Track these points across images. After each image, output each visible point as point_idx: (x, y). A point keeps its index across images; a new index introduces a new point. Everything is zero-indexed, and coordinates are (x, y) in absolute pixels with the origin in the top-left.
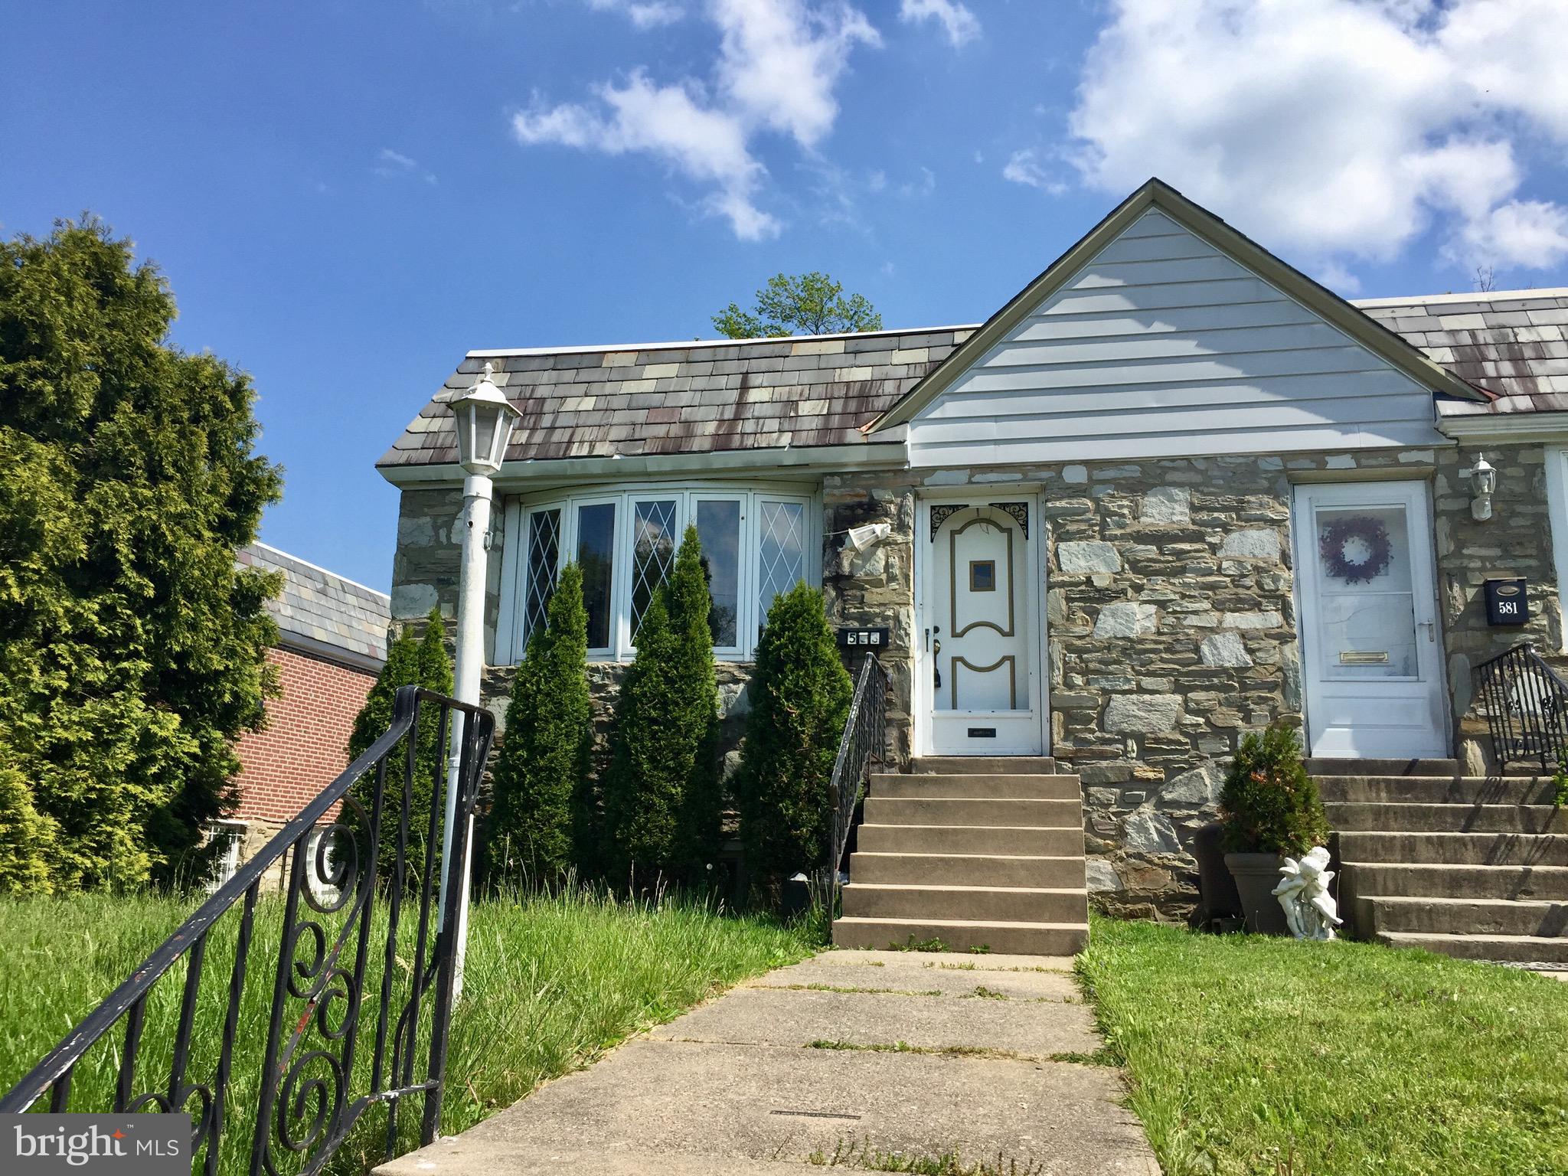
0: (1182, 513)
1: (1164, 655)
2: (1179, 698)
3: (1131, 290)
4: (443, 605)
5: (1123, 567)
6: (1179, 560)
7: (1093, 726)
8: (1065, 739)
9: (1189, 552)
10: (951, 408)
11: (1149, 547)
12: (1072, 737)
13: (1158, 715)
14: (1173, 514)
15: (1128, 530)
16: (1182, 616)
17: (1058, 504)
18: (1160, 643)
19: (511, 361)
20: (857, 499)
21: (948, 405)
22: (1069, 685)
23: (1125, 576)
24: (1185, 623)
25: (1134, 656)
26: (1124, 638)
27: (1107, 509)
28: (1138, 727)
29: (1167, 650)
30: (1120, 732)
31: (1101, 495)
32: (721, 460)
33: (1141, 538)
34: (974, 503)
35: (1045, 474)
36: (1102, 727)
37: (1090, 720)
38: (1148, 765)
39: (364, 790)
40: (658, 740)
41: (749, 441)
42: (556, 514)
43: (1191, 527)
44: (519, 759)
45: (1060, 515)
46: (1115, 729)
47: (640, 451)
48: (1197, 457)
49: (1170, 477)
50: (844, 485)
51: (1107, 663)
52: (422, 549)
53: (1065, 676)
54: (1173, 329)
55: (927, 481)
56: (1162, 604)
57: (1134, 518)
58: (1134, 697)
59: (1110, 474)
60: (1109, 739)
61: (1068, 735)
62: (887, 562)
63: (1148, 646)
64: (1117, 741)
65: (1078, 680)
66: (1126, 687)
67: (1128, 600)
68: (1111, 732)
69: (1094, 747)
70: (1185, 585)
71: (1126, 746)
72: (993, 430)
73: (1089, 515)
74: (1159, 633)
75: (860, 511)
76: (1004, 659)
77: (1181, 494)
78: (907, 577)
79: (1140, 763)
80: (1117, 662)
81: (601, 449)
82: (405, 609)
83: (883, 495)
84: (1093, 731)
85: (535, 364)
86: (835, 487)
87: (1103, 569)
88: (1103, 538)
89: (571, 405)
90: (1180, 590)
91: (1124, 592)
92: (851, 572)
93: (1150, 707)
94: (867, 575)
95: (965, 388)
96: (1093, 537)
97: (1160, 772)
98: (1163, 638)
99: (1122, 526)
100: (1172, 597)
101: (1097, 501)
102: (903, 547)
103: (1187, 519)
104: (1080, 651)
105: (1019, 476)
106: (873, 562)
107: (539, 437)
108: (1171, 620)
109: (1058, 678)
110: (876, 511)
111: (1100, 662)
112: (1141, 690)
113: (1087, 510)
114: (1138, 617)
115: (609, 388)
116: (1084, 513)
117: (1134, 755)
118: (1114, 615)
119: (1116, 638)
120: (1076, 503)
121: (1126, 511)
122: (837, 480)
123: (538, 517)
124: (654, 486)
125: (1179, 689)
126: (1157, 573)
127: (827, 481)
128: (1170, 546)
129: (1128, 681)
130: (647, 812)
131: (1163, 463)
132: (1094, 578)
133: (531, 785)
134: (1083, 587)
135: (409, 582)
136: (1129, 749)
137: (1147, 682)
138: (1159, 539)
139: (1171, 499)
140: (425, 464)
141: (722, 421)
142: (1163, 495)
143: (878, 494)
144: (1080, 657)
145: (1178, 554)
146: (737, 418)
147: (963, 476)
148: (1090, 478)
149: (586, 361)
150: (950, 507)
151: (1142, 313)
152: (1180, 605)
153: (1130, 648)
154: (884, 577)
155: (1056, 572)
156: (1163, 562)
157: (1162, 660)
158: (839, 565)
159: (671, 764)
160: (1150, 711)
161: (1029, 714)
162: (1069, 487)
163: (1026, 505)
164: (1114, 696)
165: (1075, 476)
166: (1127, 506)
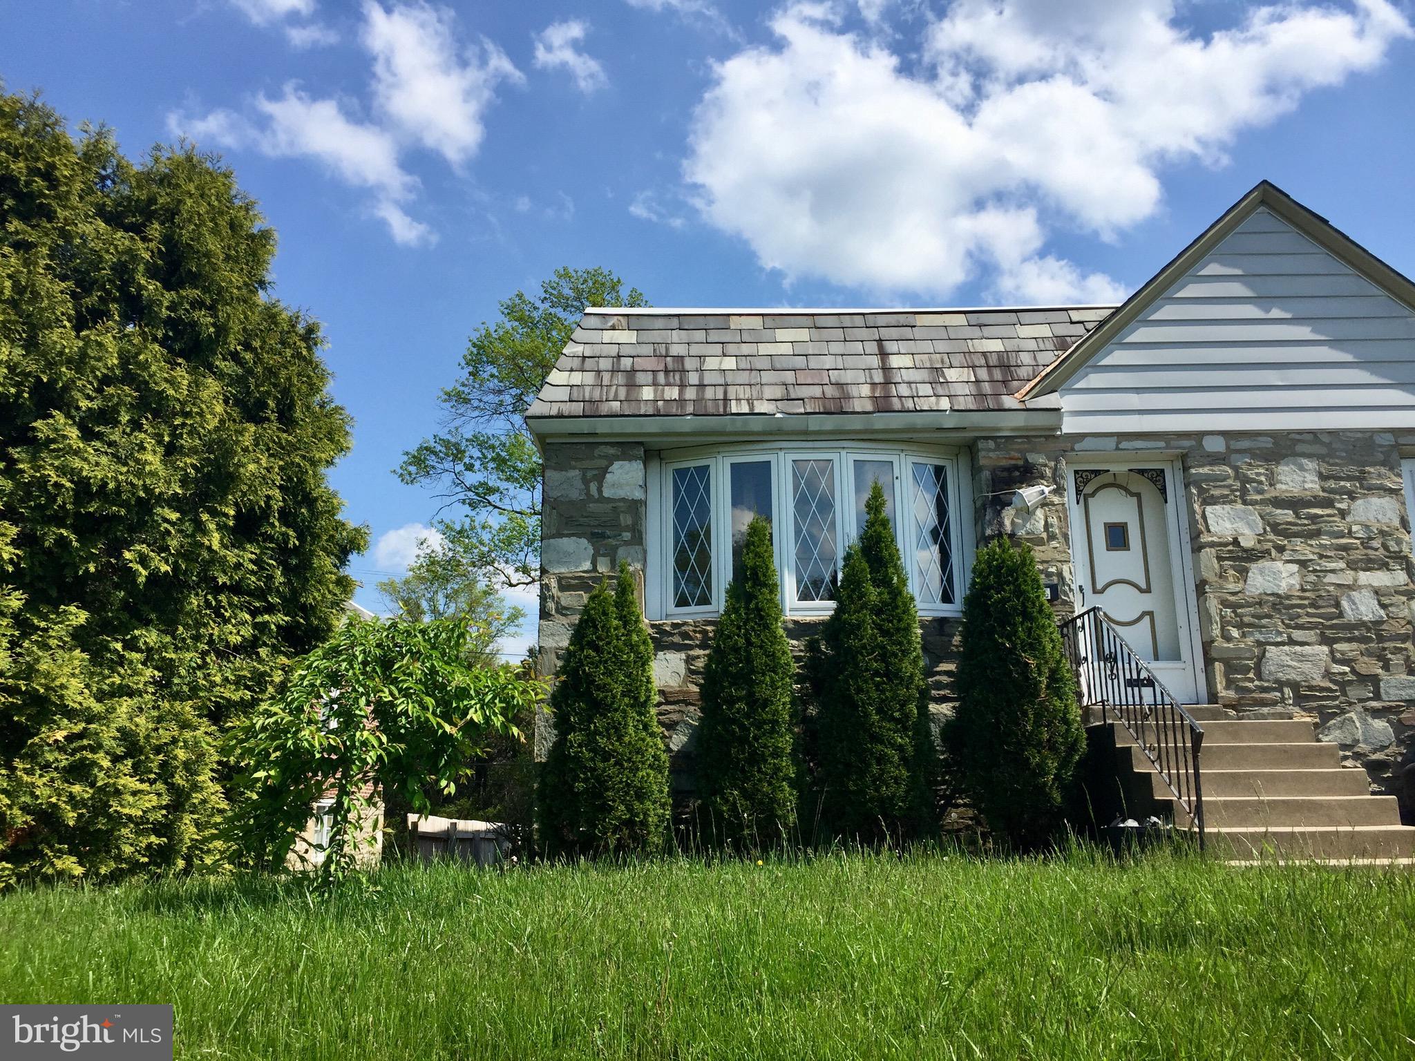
0: (1312, 482)
1: (1309, 610)
2: (1325, 649)
3: (1252, 279)
4: (600, 559)
5: (1265, 529)
6: (1314, 523)
7: (1251, 675)
8: (1227, 688)
9: (1322, 516)
10: (1095, 380)
11: (1286, 511)
12: (1233, 686)
13: (1309, 665)
14: (1304, 482)
15: (1267, 496)
16: (1321, 574)
17: (1201, 470)
18: (1306, 598)
19: (633, 319)
20: (1013, 462)
21: (1092, 376)
22: (1228, 638)
23: (1268, 537)
24: (1325, 580)
25: (1283, 611)
26: (1273, 594)
27: (1245, 476)
28: (1293, 676)
29: (1313, 605)
30: (1277, 681)
31: (1239, 464)
32: (882, 421)
33: (1278, 503)
34: (1114, 468)
35: (1187, 443)
36: (1259, 676)
37: (1248, 669)
38: (1304, 710)
39: (586, 746)
40: (883, 692)
41: (909, 404)
42: (704, 471)
43: (1321, 494)
44: (738, 713)
45: (1205, 481)
46: (1271, 678)
47: (802, 410)
48: (1323, 431)
49: (1300, 448)
50: (998, 448)
51: (1260, 617)
52: (572, 503)
53: (1223, 628)
54: (1289, 316)
55: (1077, 447)
56: (1303, 564)
57: (1271, 485)
58: (1286, 648)
59: (1245, 444)
60: (1267, 687)
61: (1229, 684)
62: (1046, 522)
63: (1294, 602)
64: (1274, 689)
65: (1235, 633)
66: (1279, 640)
67: (1273, 560)
68: (1268, 681)
69: (1254, 695)
70: (1321, 546)
71: (1283, 693)
72: (1134, 401)
73: (1230, 482)
74: (1303, 590)
75: (1017, 474)
76: (1144, 614)
77: (1310, 465)
78: (1066, 536)
79: (1297, 709)
80: (1269, 616)
81: (761, 407)
82: (558, 562)
83: (1038, 459)
84: (1251, 680)
85: (660, 323)
86: (990, 450)
87: (1247, 531)
88: (1245, 503)
89: (711, 363)
90: (1317, 551)
91: (1268, 552)
92: (1012, 530)
93: (1302, 658)
94: (1028, 533)
95: (1107, 361)
96: (1235, 501)
97: (1315, 717)
98: (1307, 594)
99: (1261, 492)
100: (1311, 557)
101: (1236, 469)
102: (1060, 508)
103: (1317, 486)
104: (1234, 606)
105: (1162, 444)
106: (1033, 521)
107: (690, 394)
108: (1312, 578)
109: (1216, 631)
110: (1032, 473)
111: (1253, 616)
112: (1292, 642)
113: (1228, 477)
114: (1284, 575)
115: (746, 349)
116: (1224, 480)
117: (1291, 702)
118: (1262, 572)
119: (1265, 594)
120: (1218, 470)
121: (1263, 478)
122: (991, 444)
123: (681, 474)
124: (810, 444)
125: (1325, 640)
126: (1296, 535)
127: (981, 445)
128: (1306, 511)
129: (1280, 633)
130: (879, 763)
131: (1293, 436)
132: (1240, 539)
133: (756, 738)
134: (1230, 548)
135: (561, 536)
136: (1287, 696)
137: (1298, 635)
138: (1295, 504)
139: (1302, 468)
140: (579, 417)
141: (873, 384)
142: (1294, 464)
143: (1032, 458)
144: (1234, 612)
145: (1314, 518)
146: (887, 382)
147: (1111, 443)
148: (1228, 447)
149: (712, 323)
150: (1092, 472)
151: (1259, 300)
152: (1319, 565)
153: (1279, 603)
154: (1044, 535)
155: (1206, 533)
156: (1300, 525)
157: (1308, 615)
158: (1001, 524)
159: (897, 714)
160: (1302, 661)
161: (1183, 666)
162: (1209, 455)
163: (1162, 471)
164: (1268, 647)
165: (1215, 445)
166: (1263, 474)
